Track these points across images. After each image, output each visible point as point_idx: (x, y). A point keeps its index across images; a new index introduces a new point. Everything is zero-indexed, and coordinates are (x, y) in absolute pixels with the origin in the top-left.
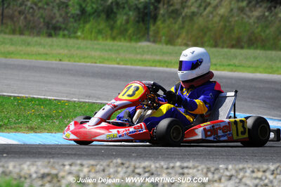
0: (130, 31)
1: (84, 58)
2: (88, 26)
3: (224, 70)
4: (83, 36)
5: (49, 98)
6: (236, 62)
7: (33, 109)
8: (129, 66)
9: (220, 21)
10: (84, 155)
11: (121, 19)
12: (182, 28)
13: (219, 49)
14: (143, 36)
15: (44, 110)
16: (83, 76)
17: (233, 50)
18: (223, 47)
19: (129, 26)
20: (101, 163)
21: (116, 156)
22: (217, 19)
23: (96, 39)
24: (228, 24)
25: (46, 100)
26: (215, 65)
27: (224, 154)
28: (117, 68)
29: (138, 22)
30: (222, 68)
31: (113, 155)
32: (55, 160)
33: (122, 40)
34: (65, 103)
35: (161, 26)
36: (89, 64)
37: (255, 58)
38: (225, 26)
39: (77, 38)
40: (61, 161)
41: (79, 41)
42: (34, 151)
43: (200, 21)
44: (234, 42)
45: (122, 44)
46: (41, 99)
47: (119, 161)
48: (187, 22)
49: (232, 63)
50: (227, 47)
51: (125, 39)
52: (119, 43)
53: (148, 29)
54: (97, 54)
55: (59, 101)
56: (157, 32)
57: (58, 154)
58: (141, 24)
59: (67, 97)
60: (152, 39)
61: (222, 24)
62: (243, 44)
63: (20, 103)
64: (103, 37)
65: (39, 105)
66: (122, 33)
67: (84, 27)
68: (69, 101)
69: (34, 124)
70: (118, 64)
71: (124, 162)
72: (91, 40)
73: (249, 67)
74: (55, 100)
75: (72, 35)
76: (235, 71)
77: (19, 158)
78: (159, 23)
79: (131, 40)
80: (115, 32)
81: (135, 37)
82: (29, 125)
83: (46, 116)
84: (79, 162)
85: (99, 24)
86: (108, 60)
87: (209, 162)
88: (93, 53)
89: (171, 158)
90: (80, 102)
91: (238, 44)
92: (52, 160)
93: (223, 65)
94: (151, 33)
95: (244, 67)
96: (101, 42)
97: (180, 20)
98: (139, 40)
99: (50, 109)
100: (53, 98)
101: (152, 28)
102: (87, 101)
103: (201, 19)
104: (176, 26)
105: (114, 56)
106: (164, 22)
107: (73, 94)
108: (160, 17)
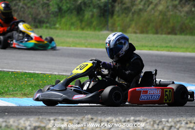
0: (95, 23)
1: (62, 43)
2: (64, 20)
3: (163, 50)
4: (60, 27)
5: (37, 72)
6: (172, 44)
7: (26, 80)
8: (94, 49)
9: (159, 15)
10: (64, 113)
11: (87, 15)
12: (132, 20)
13: (159, 35)
14: (104, 26)
15: (34, 81)
16: (61, 56)
17: (170, 36)
18: (162, 34)
19: (93, 19)
20: (77, 118)
21: (87, 113)
22: (157, 14)
23: (70, 29)
24: (165, 17)
25: (35, 74)
26: (157, 47)
27: (165, 111)
28: (86, 50)
29: (100, 16)
30: (162, 49)
31: (84, 113)
32: (43, 117)
33: (89, 30)
34: (48, 76)
35: (117, 19)
36: (65, 47)
38: (163, 18)
39: (56, 29)
40: (48, 118)
41: (58, 31)
42: (28, 110)
43: (145, 15)
44: (169, 30)
45: (89, 33)
46: (31, 73)
47: (89, 116)
48: (135, 16)
49: (169, 45)
50: (165, 34)
51: (91, 29)
52: (87, 32)
53: (107, 22)
54: (71, 40)
55: (45, 74)
56: (114, 24)
57: (45, 112)
58: (102, 18)
59: (50, 71)
60: (110, 29)
61: (161, 17)
62: (177, 32)
63: (17, 76)
64: (74, 28)
65: (30, 77)
66: (89, 25)
67: (61, 21)
68: (51, 74)
69: (26, 91)
70: (86, 47)
71: (93, 117)
72: (66, 30)
73: (181, 48)
74: (41, 74)
75: (53, 27)
76: (171, 51)
77: (17, 115)
78: (115, 17)
79: (95, 29)
80: (84, 24)
81: (97, 28)
82: (23, 92)
83: (35, 85)
84: (60, 118)
85: (72, 19)
86: (79, 44)
87: (154, 117)
88: (68, 40)
89: (127, 114)
90: (60, 75)
91: (173, 32)
92: (40, 117)
93: (163, 47)
94: (110, 24)
95: (177, 48)
96: (74, 32)
97: (130, 14)
98: (101, 29)
99: (38, 81)
100: (40, 72)
101: (110, 21)
102: (64, 74)
103: (145, 14)
104: (128, 19)
105: (83, 42)
106: (119, 16)
107: (54, 69)
108: (115, 13)
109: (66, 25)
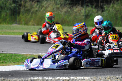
0: (8, 19)
8: (8, 35)
11: (3, 14)
12: (31, 17)
14: (14, 21)
19: (7, 17)
21: (1, 76)
27: (51, 73)
28: (2, 37)
29: (11, 15)
33: (4, 23)
35: (22, 17)
48: (34, 15)
51: (6, 23)
52: (3, 25)
53: (16, 18)
56: (20, 20)
58: (13, 16)
60: (18, 23)
66: (4, 21)
70: (3, 34)
71: (5, 79)
78: (21, 15)
79: (8, 23)
80: (1, 20)
81: (10, 22)
89: (27, 76)
94: (17, 20)
97: (30, 14)
98: (12, 23)
101: (18, 18)
103: (40, 13)
104: (29, 17)
106: (23, 15)
108: (21, 13)
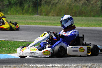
0: (30, 11)
2: (12, 9)
4: (10, 13)
8: (30, 25)
9: (67, 5)
11: (26, 6)
14: (36, 12)
22: (65, 5)
23: (16, 14)
27: (70, 60)
28: (25, 26)
31: (23, 62)
33: (27, 14)
37: (82, 20)
38: (69, 8)
39: (8, 14)
41: (9, 16)
45: (27, 16)
47: (26, 64)
48: (54, 6)
52: (25, 16)
53: (37, 10)
56: (41, 10)
59: (4, 39)
60: (39, 14)
62: (77, 15)
64: (19, 14)
66: (27, 12)
67: (10, 10)
70: (25, 24)
72: (14, 15)
73: (80, 24)
79: (30, 14)
80: (24, 11)
81: (32, 13)
85: (17, 8)
86: (21, 23)
90: (10, 41)
94: (39, 11)
96: (18, 16)
97: (51, 5)
98: (34, 14)
101: (39, 9)
104: (49, 8)
105: (23, 21)
106: (44, 6)
107: (7, 38)
109: (14, 12)
